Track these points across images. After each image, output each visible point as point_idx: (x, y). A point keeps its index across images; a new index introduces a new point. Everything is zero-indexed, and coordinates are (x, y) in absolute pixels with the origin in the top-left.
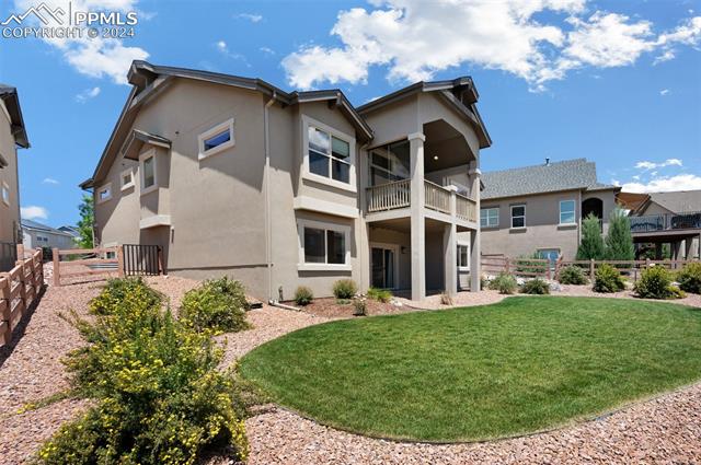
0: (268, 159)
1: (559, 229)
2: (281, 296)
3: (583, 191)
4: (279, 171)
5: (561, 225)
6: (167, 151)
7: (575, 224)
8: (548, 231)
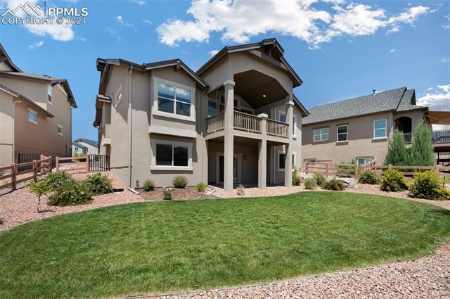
0: (130, 105)
1: (373, 141)
2: (138, 185)
3: (394, 112)
4: (138, 111)
5: (375, 138)
6: (110, 104)
7: (386, 137)
8: (366, 143)
